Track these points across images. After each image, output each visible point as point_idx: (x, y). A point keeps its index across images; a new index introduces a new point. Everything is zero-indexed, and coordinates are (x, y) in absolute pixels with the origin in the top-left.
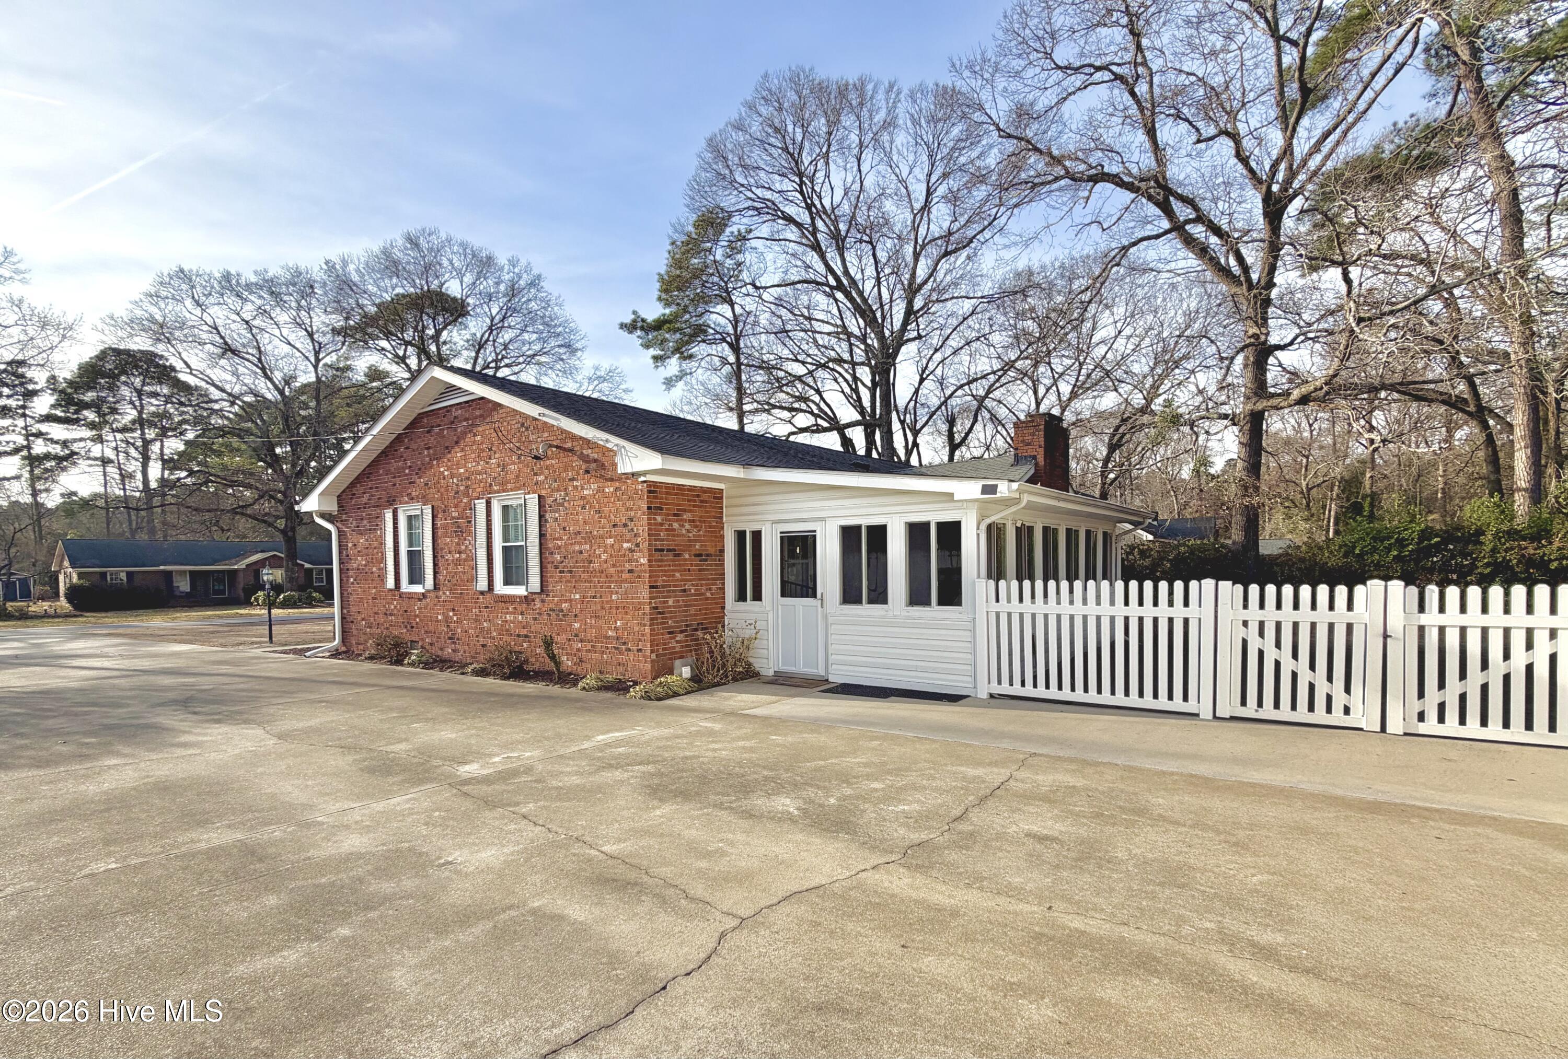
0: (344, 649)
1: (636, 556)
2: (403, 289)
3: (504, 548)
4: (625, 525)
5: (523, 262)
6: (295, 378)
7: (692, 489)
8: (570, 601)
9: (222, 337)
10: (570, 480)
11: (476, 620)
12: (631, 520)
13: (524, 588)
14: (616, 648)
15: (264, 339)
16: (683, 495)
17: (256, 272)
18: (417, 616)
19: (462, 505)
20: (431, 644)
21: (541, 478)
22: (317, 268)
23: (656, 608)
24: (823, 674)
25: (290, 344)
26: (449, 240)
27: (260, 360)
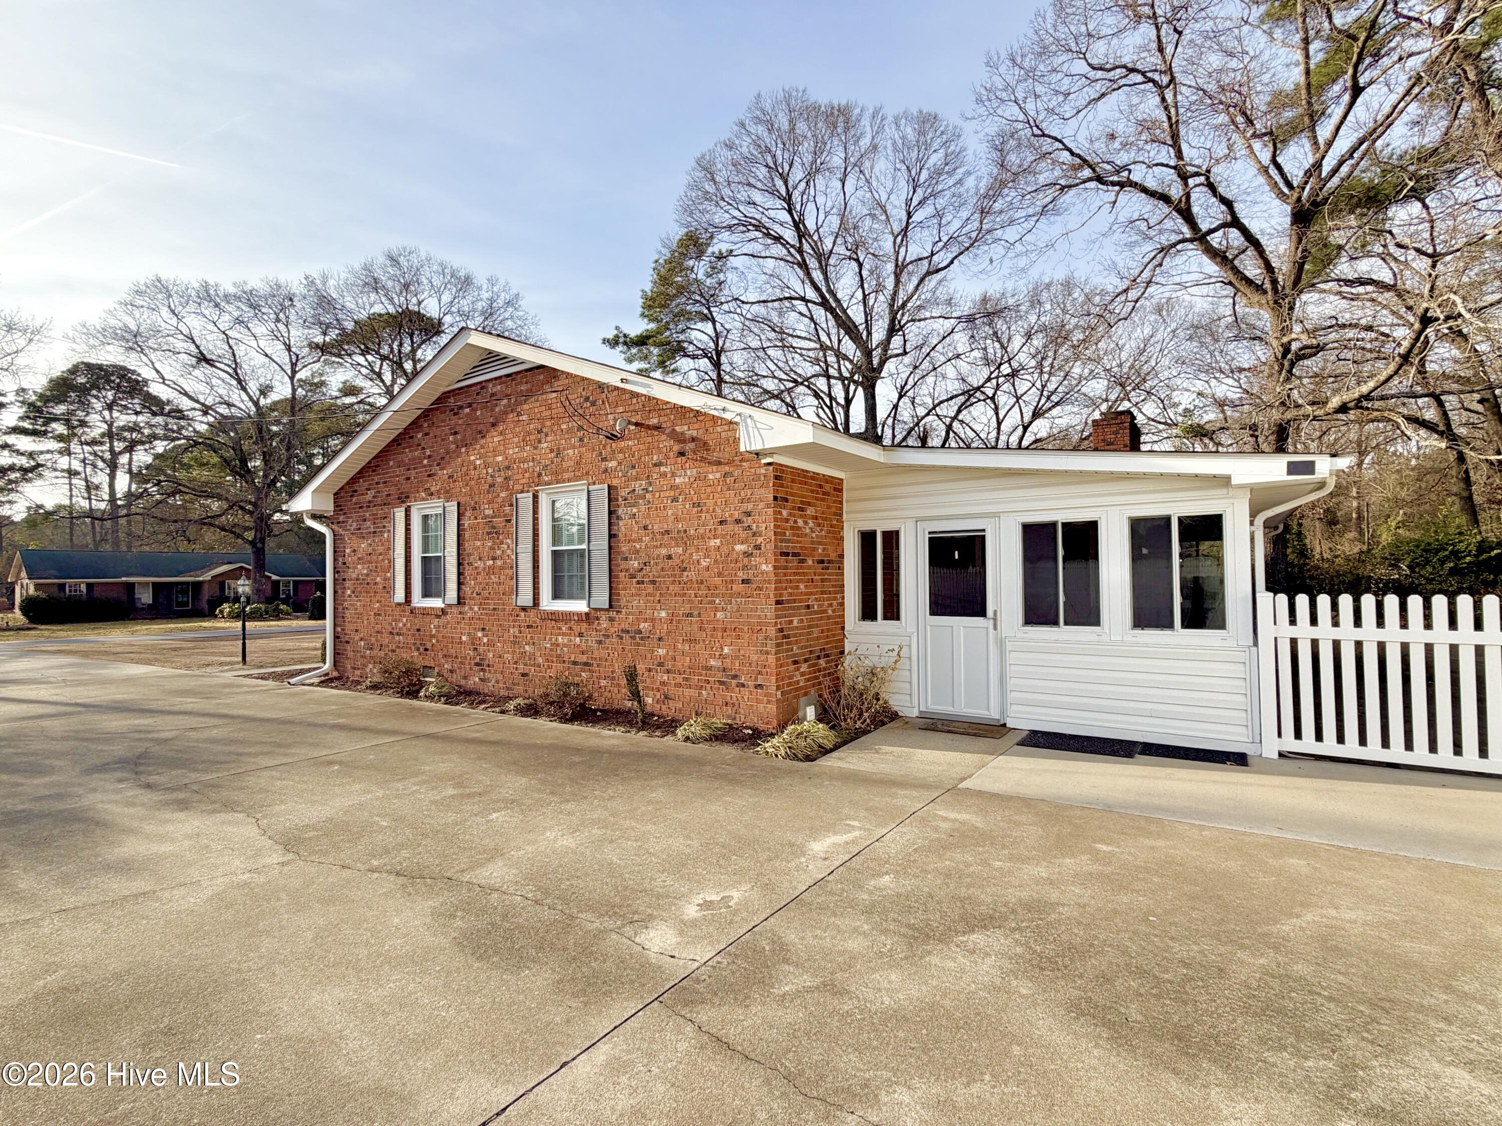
0: (335, 674)
1: (754, 561)
2: (381, 307)
3: (554, 553)
4: (738, 521)
5: (502, 282)
6: (272, 387)
7: (815, 476)
8: (653, 620)
9: (198, 347)
10: (655, 465)
11: (514, 643)
12: (748, 514)
13: (585, 602)
14: (721, 683)
15: (240, 351)
16: (806, 483)
17: (235, 284)
18: (433, 636)
19: (500, 500)
20: (451, 671)
21: (613, 464)
22: (296, 283)
23: (781, 630)
24: (997, 717)
25: (266, 355)
26: (429, 260)
27: (235, 370)
